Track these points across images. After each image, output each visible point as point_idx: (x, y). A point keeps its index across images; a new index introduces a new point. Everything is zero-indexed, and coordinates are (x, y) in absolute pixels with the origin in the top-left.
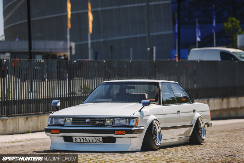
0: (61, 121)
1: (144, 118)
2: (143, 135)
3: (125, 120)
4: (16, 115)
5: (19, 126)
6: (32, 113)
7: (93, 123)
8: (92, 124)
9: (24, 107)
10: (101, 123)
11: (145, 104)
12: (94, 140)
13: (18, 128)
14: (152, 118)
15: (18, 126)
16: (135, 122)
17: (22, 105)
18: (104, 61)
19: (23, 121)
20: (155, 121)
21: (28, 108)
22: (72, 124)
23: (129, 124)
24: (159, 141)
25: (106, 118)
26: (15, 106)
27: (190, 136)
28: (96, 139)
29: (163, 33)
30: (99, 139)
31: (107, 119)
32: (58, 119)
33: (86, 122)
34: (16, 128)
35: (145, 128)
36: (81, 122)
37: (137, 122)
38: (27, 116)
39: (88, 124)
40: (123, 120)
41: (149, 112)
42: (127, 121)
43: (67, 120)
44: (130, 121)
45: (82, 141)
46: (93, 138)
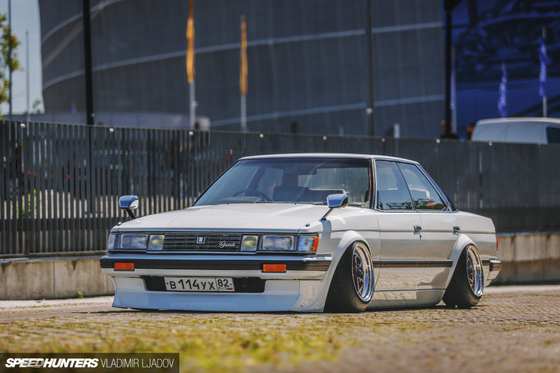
0: (138, 243)
1: (333, 236)
2: (328, 275)
3: (288, 240)
4: (47, 253)
5: (54, 280)
6: (86, 252)
7: (212, 246)
8: (209, 248)
9: (67, 236)
10: (230, 245)
11: (335, 205)
12: (214, 285)
13: (52, 286)
14: (351, 236)
15: (52, 282)
16: (310, 244)
17: (64, 232)
18: (262, 136)
19: (66, 269)
20: (357, 245)
21: (77, 239)
22: (164, 249)
23: (297, 248)
24: (368, 290)
25: (243, 235)
26: (47, 233)
27: (446, 288)
28: (220, 282)
29: (423, 99)
30: (226, 282)
31: (245, 237)
32: (131, 237)
33: (196, 244)
34: (48, 284)
35: (334, 258)
36: (185, 244)
37: (315, 243)
38: (74, 258)
39: (202, 248)
40: (283, 238)
41: (344, 222)
42: (291, 241)
43: (153, 239)
44: (298, 242)
45: (187, 287)
46: (211, 280)
